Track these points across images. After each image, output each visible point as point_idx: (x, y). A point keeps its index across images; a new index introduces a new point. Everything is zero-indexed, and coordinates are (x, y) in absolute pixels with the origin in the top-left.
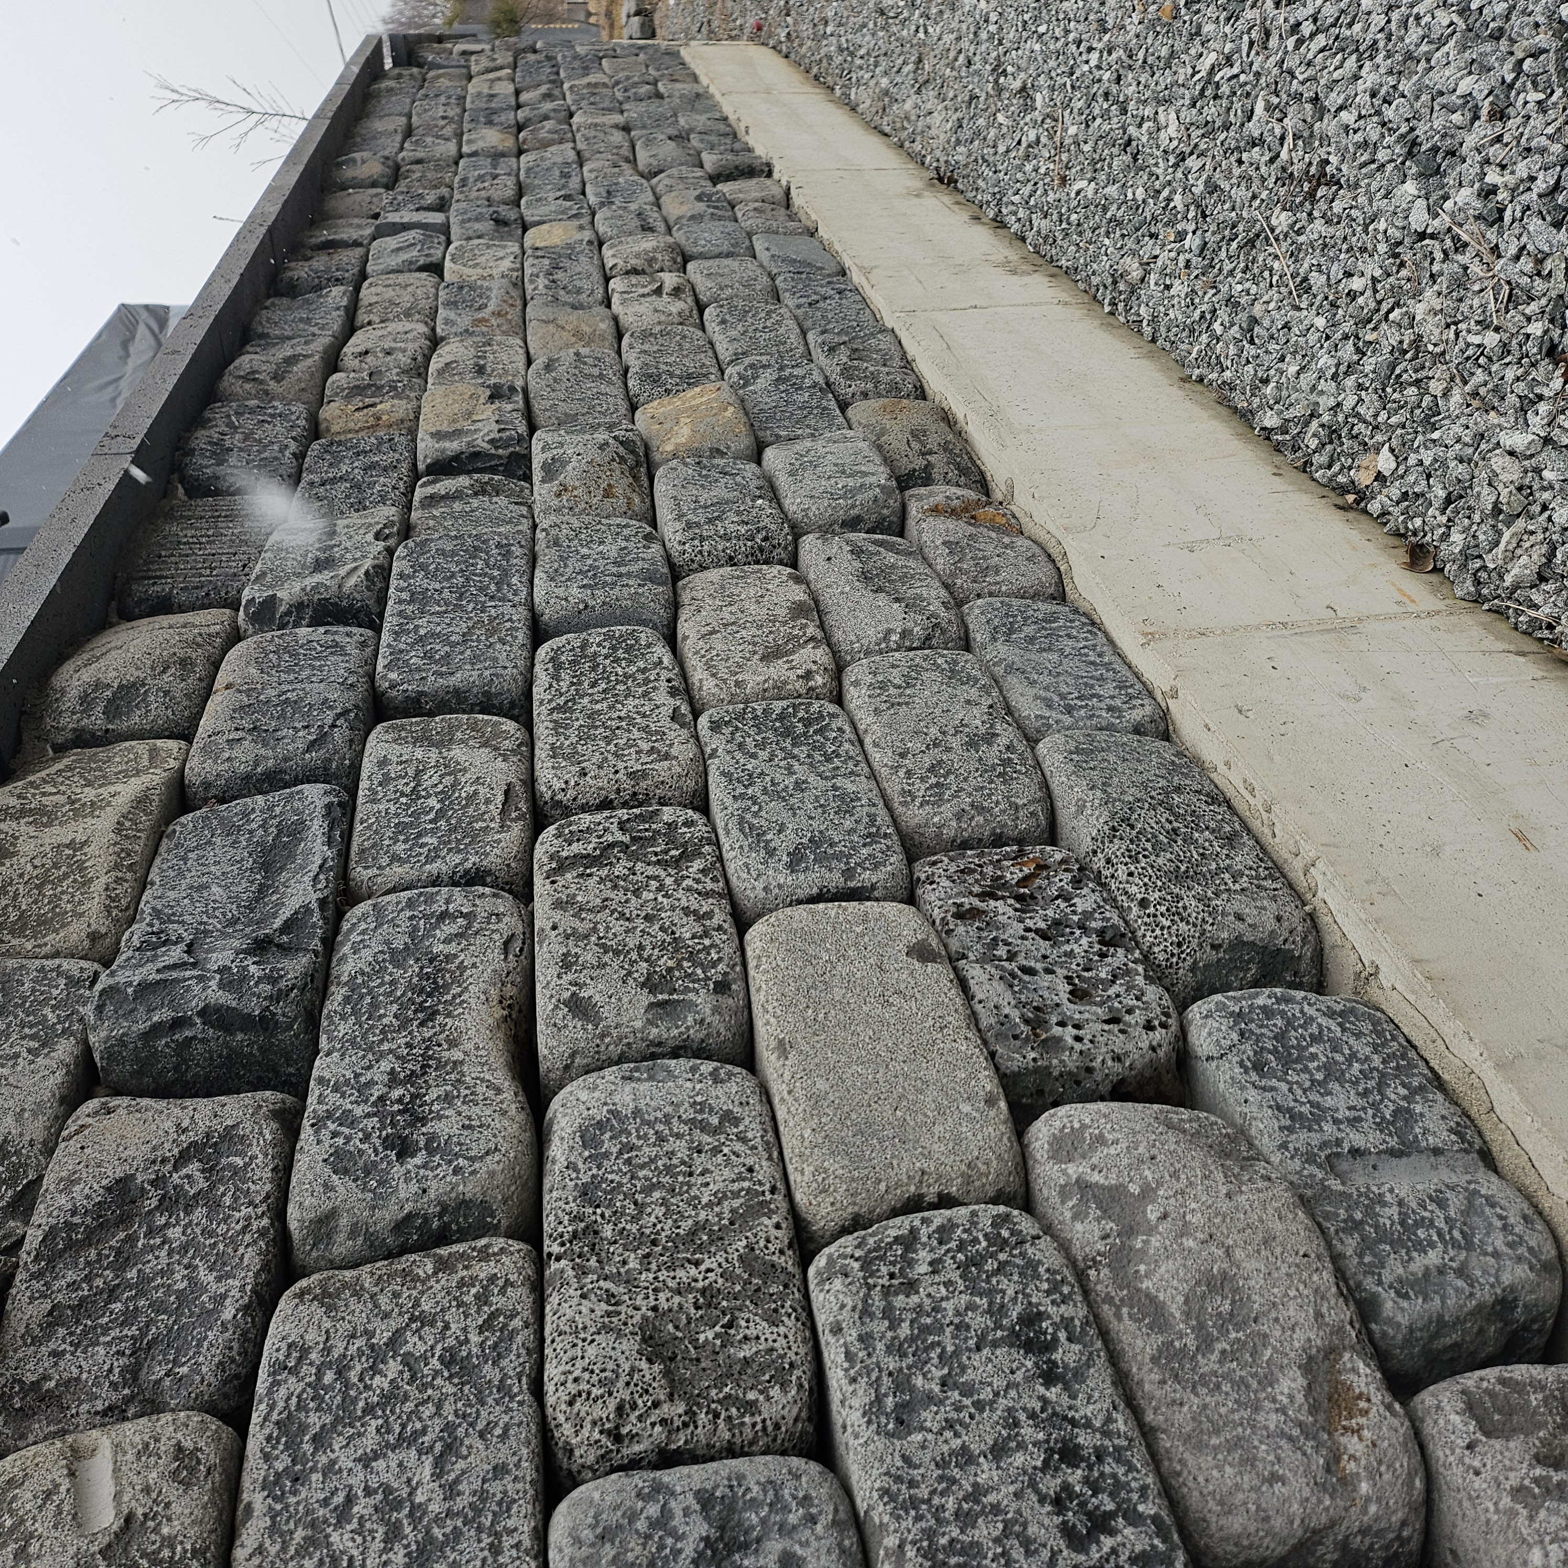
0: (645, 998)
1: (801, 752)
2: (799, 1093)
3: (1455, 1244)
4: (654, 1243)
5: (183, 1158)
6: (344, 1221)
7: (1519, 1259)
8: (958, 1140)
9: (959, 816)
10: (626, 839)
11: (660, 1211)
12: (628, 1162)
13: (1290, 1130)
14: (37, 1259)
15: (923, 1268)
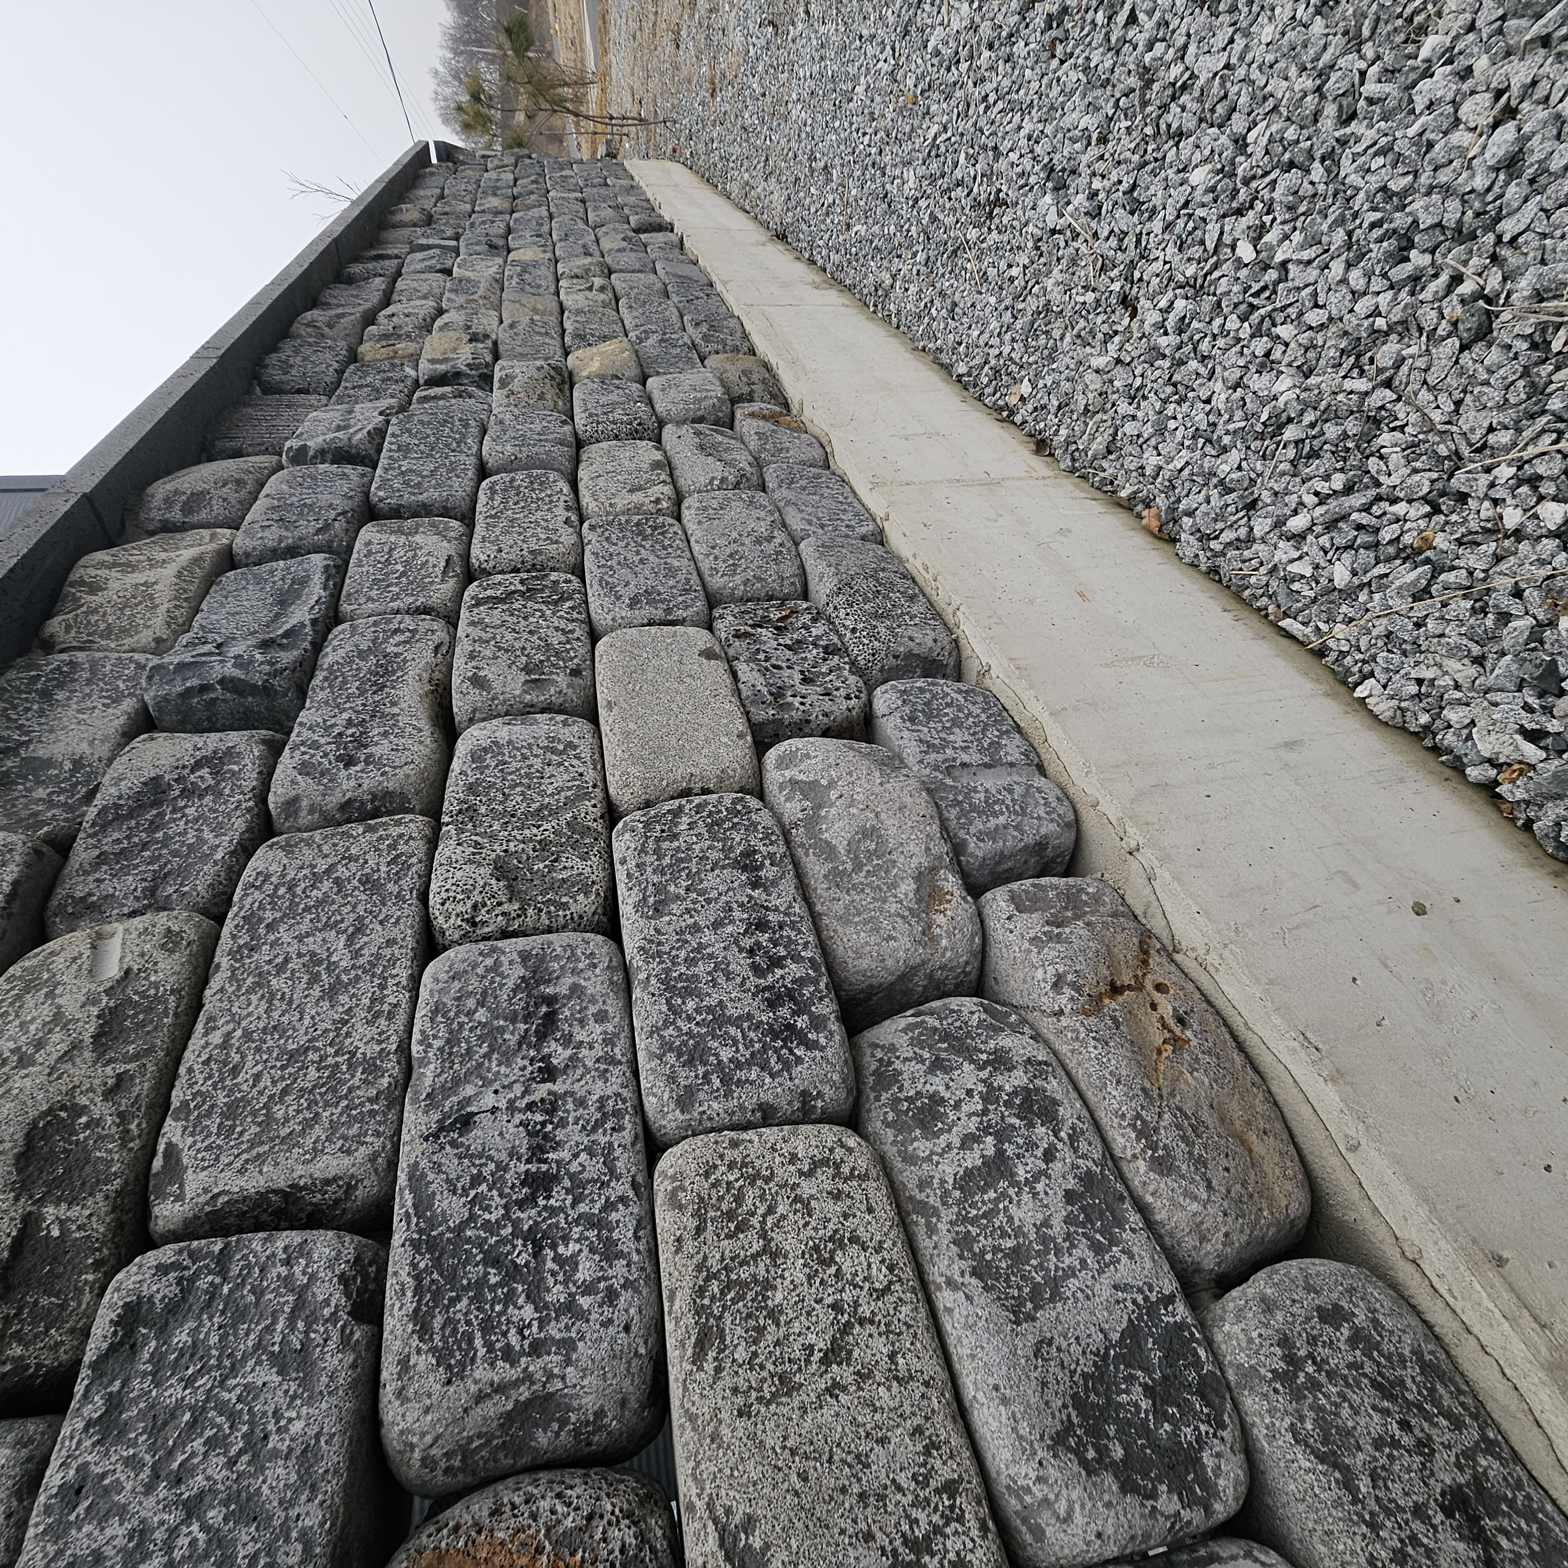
0: (523, 677)
1: (647, 544)
2: (617, 730)
3: (1016, 813)
4: (513, 816)
5: (198, 765)
6: (305, 803)
7: (1052, 820)
8: (716, 756)
9: (746, 582)
10: (523, 589)
11: (519, 798)
12: (502, 771)
13: (926, 752)
14: (93, 825)
15: (685, 827)
